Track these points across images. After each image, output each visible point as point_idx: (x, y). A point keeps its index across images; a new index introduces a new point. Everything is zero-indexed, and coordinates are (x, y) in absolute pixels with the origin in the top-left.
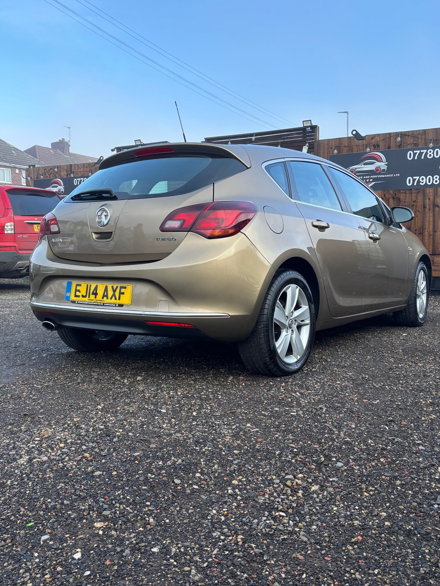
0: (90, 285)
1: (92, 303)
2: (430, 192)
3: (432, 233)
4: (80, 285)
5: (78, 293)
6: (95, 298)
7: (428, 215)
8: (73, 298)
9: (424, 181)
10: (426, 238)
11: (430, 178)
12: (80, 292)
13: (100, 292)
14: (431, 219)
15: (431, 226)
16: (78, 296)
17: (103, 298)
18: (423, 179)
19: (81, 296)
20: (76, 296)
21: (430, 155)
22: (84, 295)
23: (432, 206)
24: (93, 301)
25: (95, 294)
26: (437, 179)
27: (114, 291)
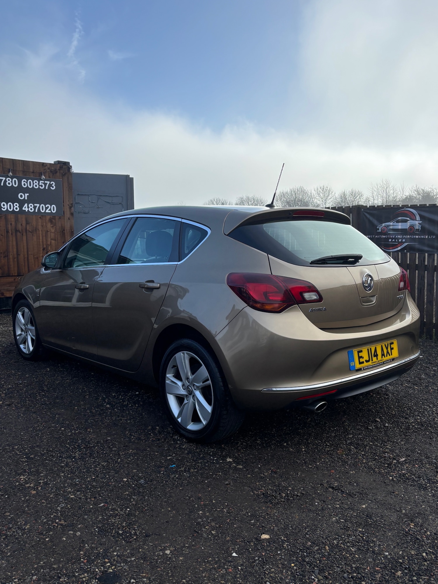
0: (371, 349)
1: (376, 365)
2: (12, 218)
3: (16, 256)
4: (361, 351)
5: (361, 360)
6: (377, 359)
7: (11, 239)
8: (358, 366)
9: (6, 206)
10: (11, 260)
11: (10, 205)
12: (363, 358)
13: (379, 352)
14: (15, 243)
15: (15, 250)
16: (363, 363)
17: (382, 358)
18: (4, 205)
19: (365, 362)
20: (360, 363)
21: (9, 184)
22: (368, 359)
23: (14, 231)
24: (376, 363)
25: (376, 356)
26: (17, 207)
27: (387, 348)
